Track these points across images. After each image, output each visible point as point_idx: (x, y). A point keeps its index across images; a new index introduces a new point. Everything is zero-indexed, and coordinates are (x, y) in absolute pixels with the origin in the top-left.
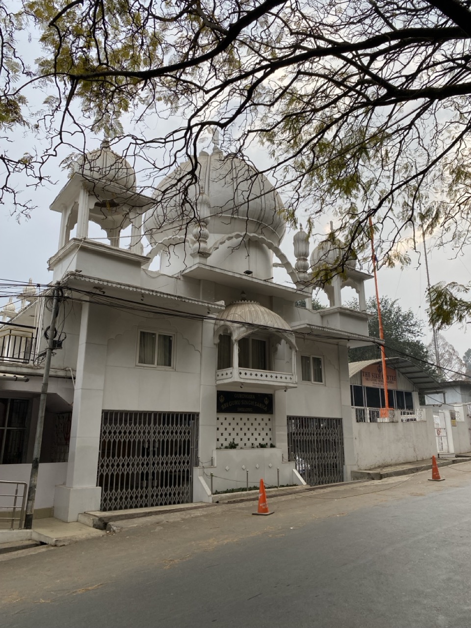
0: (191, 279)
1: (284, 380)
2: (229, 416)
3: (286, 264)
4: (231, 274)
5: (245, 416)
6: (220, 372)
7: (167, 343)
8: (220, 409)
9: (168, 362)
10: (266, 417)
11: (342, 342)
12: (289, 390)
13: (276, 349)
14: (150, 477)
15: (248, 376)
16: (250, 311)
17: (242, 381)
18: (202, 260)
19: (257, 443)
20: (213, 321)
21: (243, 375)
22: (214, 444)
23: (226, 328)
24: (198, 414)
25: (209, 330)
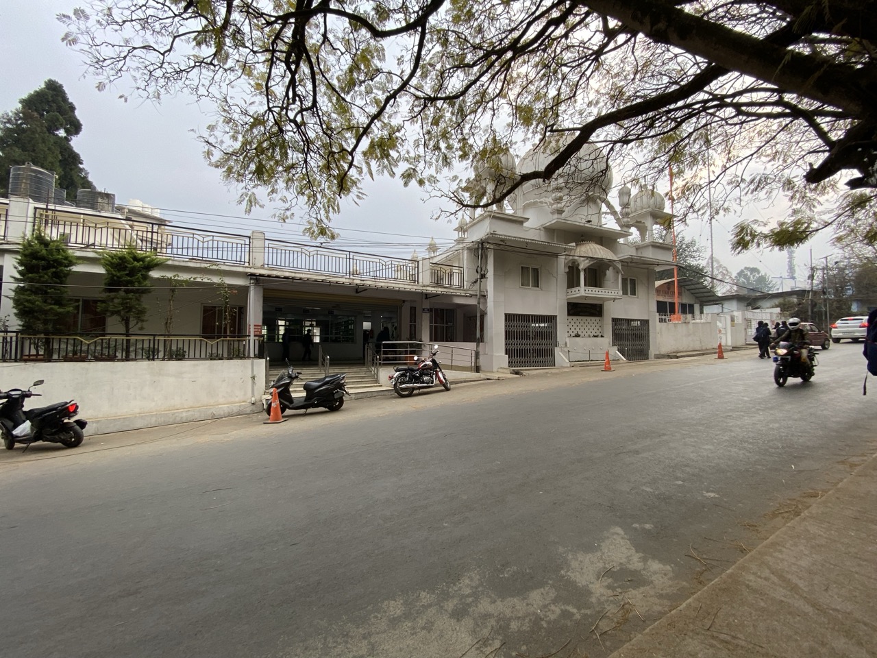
0: (550, 230)
1: (613, 294)
2: (575, 318)
3: (614, 213)
4: (578, 224)
5: (584, 318)
6: (569, 290)
7: (536, 272)
8: (570, 314)
9: (537, 284)
10: (598, 318)
11: (651, 267)
12: (616, 301)
13: (605, 274)
14: (531, 351)
15: (590, 292)
16: (590, 248)
17: (587, 295)
18: (559, 216)
19: (592, 335)
20: (564, 257)
21: (587, 292)
22: (567, 335)
23: (574, 262)
24: (556, 316)
25: (561, 263)
